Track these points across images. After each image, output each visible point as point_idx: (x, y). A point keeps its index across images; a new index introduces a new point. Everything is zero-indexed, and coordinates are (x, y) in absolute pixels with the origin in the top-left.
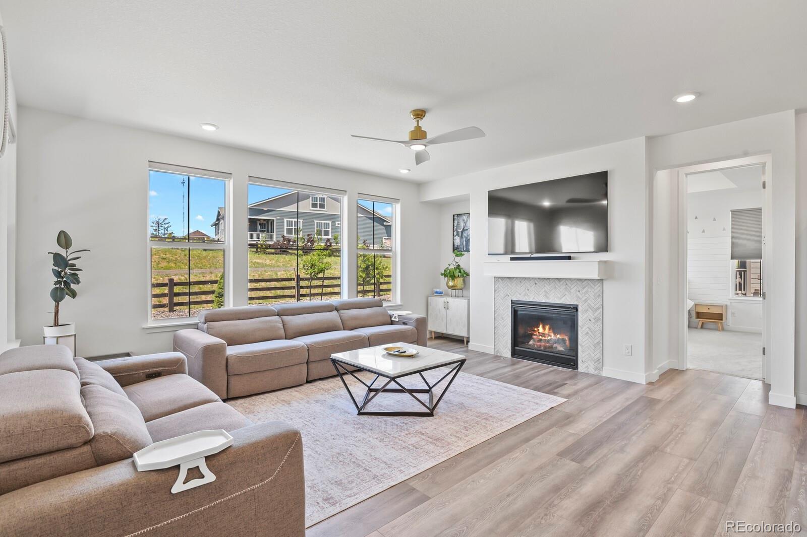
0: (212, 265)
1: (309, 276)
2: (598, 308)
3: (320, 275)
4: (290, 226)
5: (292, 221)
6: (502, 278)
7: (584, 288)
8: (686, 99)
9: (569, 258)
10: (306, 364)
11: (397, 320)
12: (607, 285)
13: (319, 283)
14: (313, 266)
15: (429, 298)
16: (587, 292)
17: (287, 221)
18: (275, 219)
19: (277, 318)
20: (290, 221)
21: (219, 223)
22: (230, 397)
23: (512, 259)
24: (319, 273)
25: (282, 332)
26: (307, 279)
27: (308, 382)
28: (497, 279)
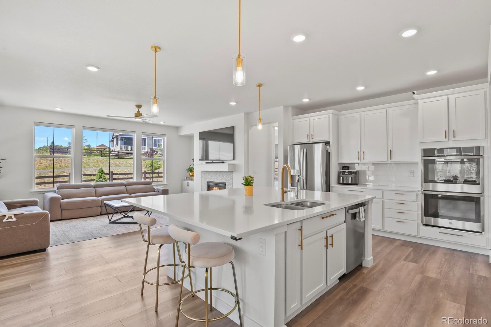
0: (104, 165)
1: (150, 172)
2: (231, 184)
3: (157, 171)
4: (156, 142)
5: (157, 139)
6: (204, 171)
7: (227, 175)
8: (233, 104)
9: (223, 162)
10: (100, 207)
11: (156, 190)
12: (234, 173)
13: (156, 175)
14: (152, 166)
15: (183, 181)
16: (228, 177)
17: (154, 139)
18: (147, 138)
19: (93, 188)
20: (156, 139)
21: (114, 140)
22: (62, 218)
23: (206, 163)
24: (155, 170)
25: (94, 194)
26: (150, 173)
27: (101, 215)
28: (203, 172)
